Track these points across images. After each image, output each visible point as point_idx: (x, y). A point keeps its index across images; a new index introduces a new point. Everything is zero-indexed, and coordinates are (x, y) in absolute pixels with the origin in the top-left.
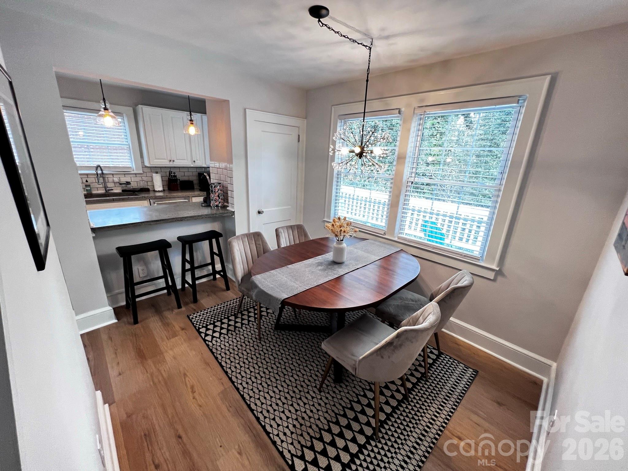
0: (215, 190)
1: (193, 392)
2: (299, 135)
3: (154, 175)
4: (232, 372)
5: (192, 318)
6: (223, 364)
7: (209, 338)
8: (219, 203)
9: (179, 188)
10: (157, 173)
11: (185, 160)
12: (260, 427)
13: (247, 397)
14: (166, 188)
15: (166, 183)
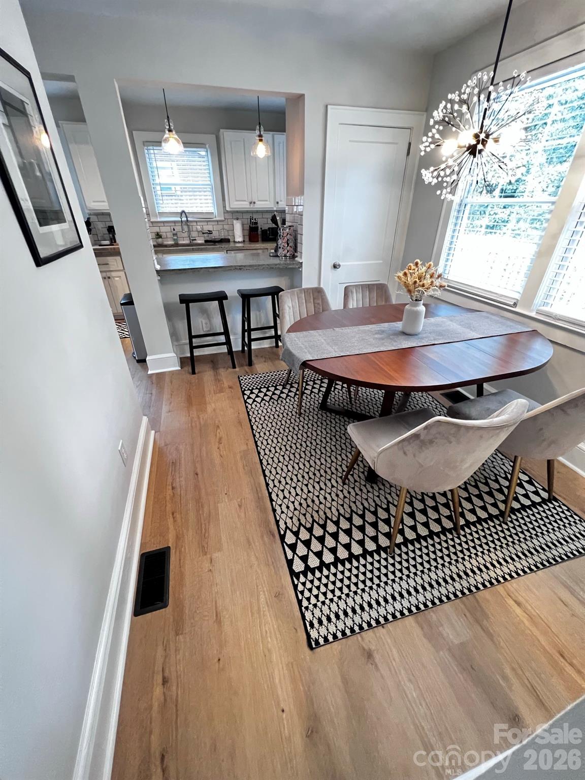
0: (283, 233)
1: (220, 443)
2: (410, 144)
3: (235, 222)
4: (260, 436)
5: (242, 380)
6: (255, 427)
7: (250, 401)
8: (288, 251)
9: (260, 239)
10: (237, 219)
11: (267, 201)
12: (267, 492)
13: (265, 462)
14: (247, 239)
15: (247, 233)
